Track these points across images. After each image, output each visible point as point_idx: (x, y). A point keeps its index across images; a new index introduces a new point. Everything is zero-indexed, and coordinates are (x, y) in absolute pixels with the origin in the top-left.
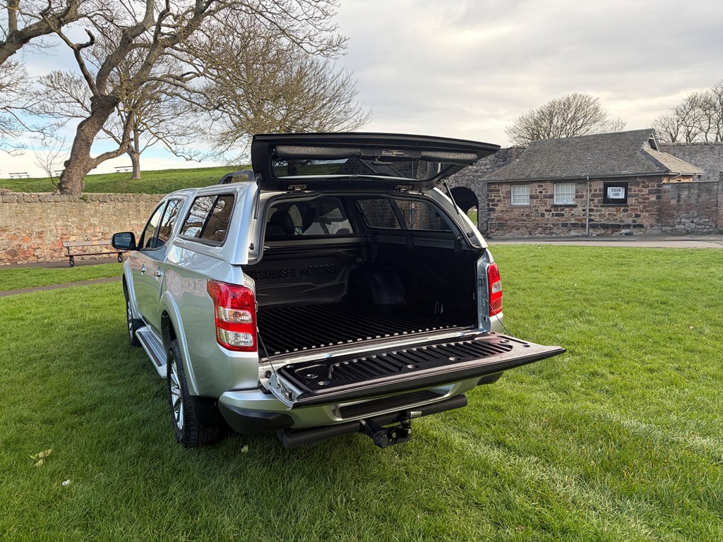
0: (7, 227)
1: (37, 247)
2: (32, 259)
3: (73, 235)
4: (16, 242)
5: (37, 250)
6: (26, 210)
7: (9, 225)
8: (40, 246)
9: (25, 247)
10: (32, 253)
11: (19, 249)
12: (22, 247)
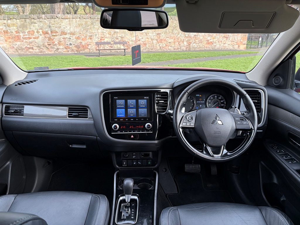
0: (74, 32)
1: (89, 44)
2: (87, 51)
3: (106, 38)
4: (79, 41)
5: (89, 46)
6: (84, 23)
7: (76, 31)
8: (91, 43)
9: (84, 44)
10: (87, 47)
11: (81, 45)
12: (82, 44)
